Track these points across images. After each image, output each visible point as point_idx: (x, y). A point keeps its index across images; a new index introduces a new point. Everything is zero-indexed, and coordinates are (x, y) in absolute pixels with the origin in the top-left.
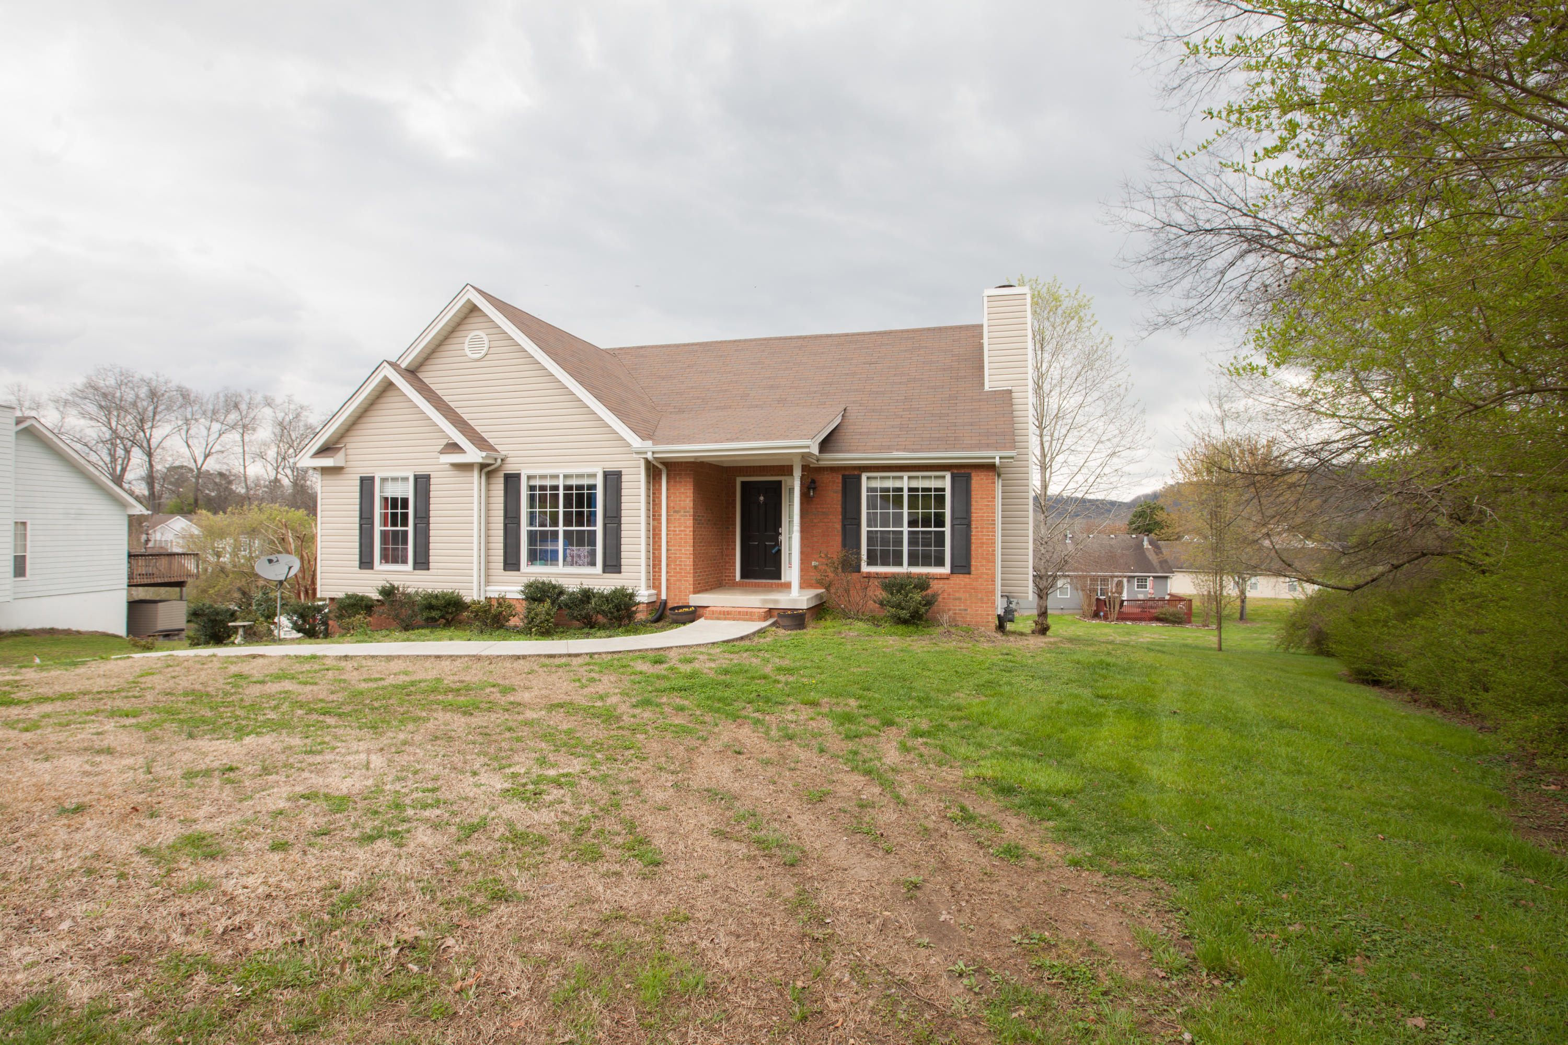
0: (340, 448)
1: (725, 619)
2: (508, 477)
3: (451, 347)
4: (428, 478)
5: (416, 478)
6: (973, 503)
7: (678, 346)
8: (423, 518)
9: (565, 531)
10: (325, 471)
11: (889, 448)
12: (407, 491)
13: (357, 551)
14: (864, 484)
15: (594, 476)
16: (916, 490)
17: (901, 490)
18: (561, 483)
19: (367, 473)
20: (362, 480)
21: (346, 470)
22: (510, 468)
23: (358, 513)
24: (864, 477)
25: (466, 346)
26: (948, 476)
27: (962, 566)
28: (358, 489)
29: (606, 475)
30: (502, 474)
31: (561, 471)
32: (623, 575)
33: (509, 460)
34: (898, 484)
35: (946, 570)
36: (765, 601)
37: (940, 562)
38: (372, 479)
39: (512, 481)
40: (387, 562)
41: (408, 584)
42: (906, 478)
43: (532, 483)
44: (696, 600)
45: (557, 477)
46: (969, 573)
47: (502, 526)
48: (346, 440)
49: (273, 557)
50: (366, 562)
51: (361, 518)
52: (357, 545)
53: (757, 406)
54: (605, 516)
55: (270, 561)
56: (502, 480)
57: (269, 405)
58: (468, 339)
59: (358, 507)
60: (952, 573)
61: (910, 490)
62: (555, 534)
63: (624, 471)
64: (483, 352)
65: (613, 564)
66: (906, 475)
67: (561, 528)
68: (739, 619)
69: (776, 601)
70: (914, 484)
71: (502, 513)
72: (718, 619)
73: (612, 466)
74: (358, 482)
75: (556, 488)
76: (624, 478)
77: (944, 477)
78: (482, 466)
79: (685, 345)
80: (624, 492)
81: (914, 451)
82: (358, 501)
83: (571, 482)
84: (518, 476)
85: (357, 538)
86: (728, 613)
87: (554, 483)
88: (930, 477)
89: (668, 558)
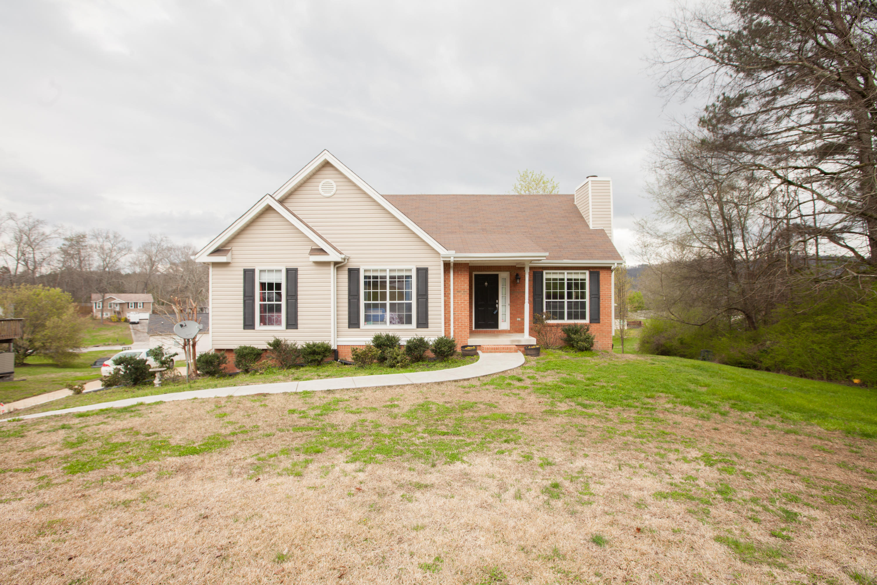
0: (229, 250)
1: (495, 352)
2: (350, 271)
3: (309, 188)
4: (296, 270)
5: (288, 270)
6: (601, 287)
7: (403, 196)
8: (293, 296)
9: (390, 304)
10: (215, 265)
11: (559, 258)
12: (282, 279)
13: (242, 318)
14: (545, 276)
15: (410, 270)
16: (571, 280)
17: (563, 279)
18: (388, 275)
19: (249, 266)
20: (245, 271)
21: (231, 265)
22: (353, 265)
23: (242, 293)
24: (544, 272)
25: (320, 188)
26: (587, 272)
27: (596, 318)
28: (242, 277)
29: (418, 270)
30: (346, 268)
31: (388, 267)
32: (429, 329)
33: (351, 260)
34: (561, 277)
35: (587, 321)
36: (513, 341)
37: (583, 317)
38: (253, 271)
39: (353, 273)
40: (265, 324)
41: (286, 338)
42: (566, 273)
43: (368, 274)
44: (473, 341)
45: (385, 270)
46: (599, 323)
47: (347, 301)
48: (231, 245)
49: (182, 323)
50: (249, 324)
51: (245, 296)
52: (242, 313)
53: (471, 232)
54: (418, 295)
55: (182, 326)
56: (347, 272)
57: (12, 218)
58: (321, 184)
59: (242, 289)
60: (591, 322)
61: (568, 280)
62: (384, 306)
63: (430, 268)
64: (332, 193)
65: (423, 322)
66: (566, 272)
67: (388, 302)
68: (503, 352)
69: (519, 341)
70: (570, 277)
71: (347, 292)
72: (491, 352)
73: (422, 265)
74: (242, 273)
75: (385, 277)
76: (429, 272)
77: (585, 273)
78: (336, 263)
79: (408, 196)
80: (429, 280)
81: (573, 259)
82: (242, 285)
83: (393, 274)
84: (358, 270)
85: (242, 309)
86: (497, 349)
87: (383, 274)
88: (578, 273)
89: (454, 318)
